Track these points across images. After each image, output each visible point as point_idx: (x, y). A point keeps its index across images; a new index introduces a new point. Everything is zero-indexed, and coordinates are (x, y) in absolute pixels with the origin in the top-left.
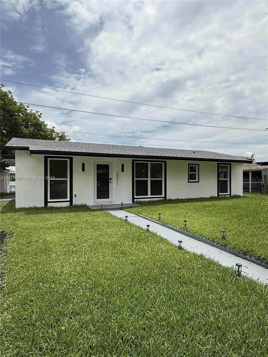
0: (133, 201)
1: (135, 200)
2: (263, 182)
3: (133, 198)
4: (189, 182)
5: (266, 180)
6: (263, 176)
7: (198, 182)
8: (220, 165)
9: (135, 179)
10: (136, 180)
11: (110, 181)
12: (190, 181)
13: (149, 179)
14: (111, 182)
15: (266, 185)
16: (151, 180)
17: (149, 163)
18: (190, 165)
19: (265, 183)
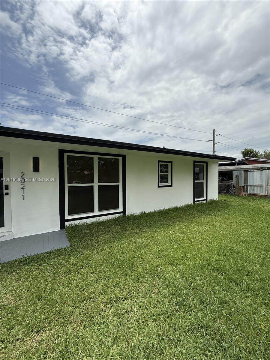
0: (62, 226)
1: (67, 223)
2: (234, 182)
3: (63, 221)
4: (159, 186)
5: (238, 181)
6: (234, 177)
7: (171, 186)
8: (196, 163)
9: (67, 185)
10: (69, 187)
11: (5, 191)
12: (161, 185)
13: (96, 185)
14: (7, 194)
15: (238, 186)
16: (100, 187)
17: (96, 158)
18: (160, 163)
19: (236, 184)
